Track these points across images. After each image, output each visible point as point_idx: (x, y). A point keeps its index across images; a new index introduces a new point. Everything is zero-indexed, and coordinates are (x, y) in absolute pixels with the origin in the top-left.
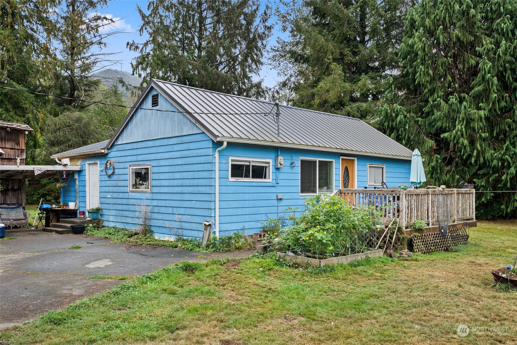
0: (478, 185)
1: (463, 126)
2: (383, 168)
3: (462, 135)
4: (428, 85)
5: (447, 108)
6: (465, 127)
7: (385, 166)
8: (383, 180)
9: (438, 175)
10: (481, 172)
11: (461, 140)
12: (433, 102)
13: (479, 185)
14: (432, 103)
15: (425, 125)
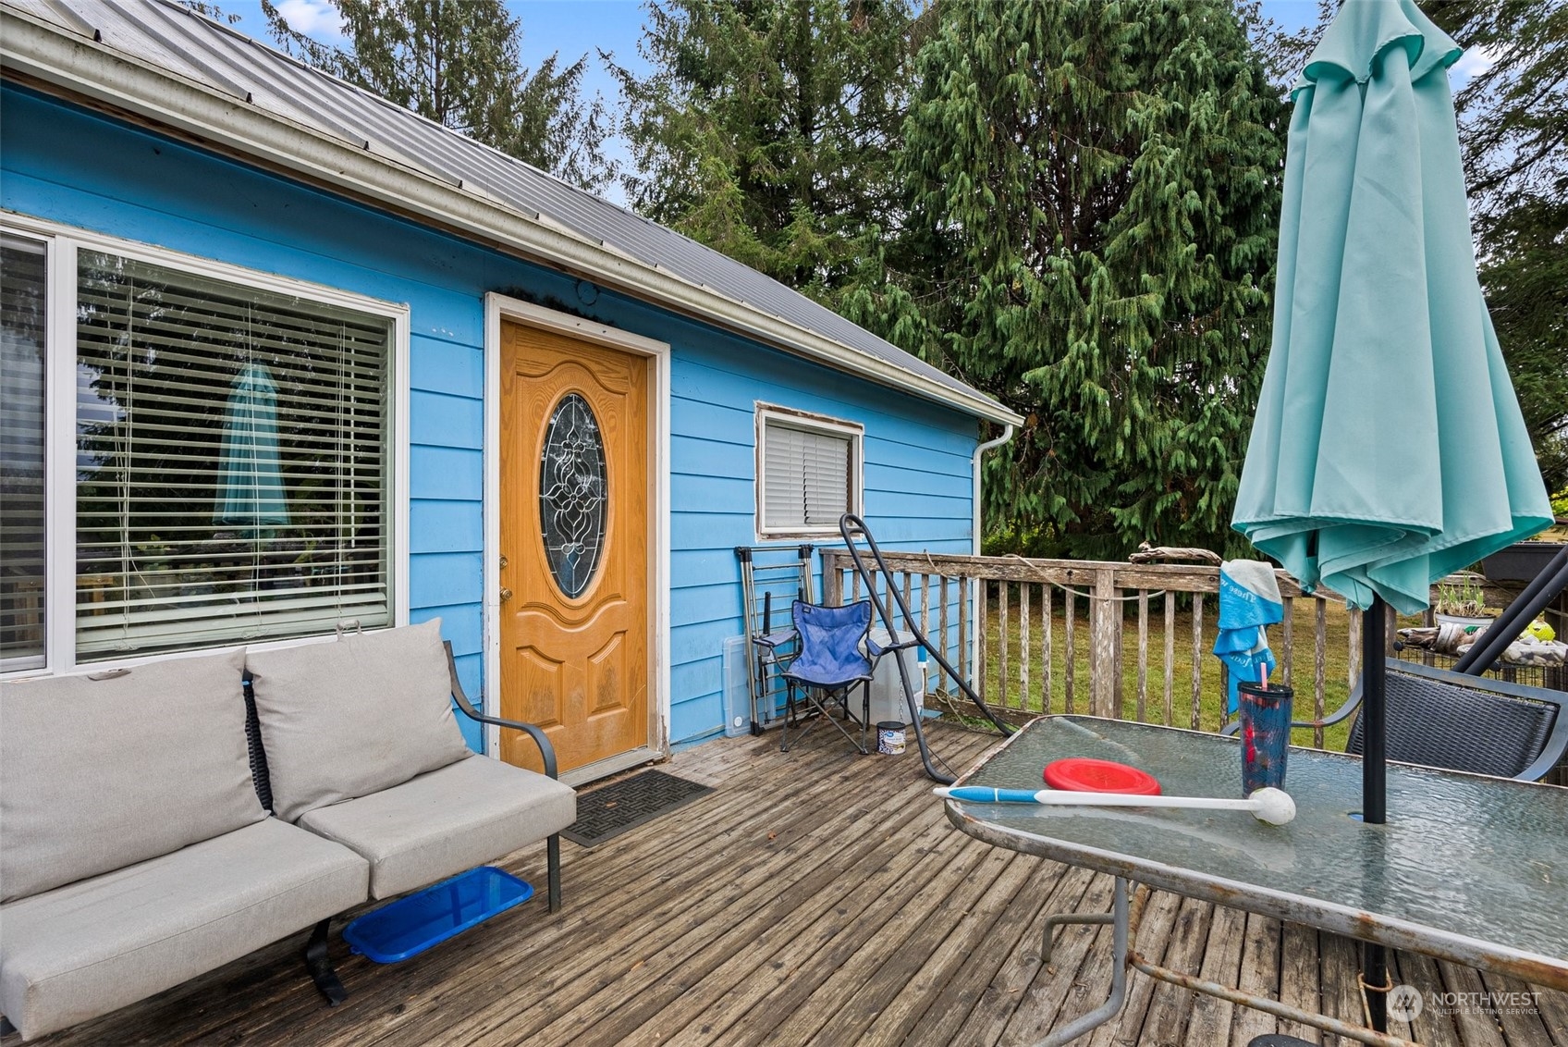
0: (1121, 524)
1: (1093, 344)
2: (849, 441)
3: (1089, 373)
4: (980, 235)
5: (1041, 292)
6: (1099, 346)
7: (861, 433)
8: (849, 508)
9: (1006, 497)
10: (1129, 487)
11: (1087, 386)
12: (994, 287)
13: (1126, 524)
14: (990, 287)
15: (970, 354)
